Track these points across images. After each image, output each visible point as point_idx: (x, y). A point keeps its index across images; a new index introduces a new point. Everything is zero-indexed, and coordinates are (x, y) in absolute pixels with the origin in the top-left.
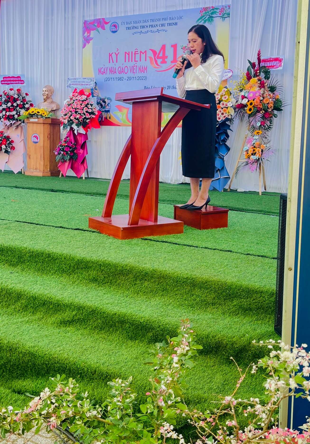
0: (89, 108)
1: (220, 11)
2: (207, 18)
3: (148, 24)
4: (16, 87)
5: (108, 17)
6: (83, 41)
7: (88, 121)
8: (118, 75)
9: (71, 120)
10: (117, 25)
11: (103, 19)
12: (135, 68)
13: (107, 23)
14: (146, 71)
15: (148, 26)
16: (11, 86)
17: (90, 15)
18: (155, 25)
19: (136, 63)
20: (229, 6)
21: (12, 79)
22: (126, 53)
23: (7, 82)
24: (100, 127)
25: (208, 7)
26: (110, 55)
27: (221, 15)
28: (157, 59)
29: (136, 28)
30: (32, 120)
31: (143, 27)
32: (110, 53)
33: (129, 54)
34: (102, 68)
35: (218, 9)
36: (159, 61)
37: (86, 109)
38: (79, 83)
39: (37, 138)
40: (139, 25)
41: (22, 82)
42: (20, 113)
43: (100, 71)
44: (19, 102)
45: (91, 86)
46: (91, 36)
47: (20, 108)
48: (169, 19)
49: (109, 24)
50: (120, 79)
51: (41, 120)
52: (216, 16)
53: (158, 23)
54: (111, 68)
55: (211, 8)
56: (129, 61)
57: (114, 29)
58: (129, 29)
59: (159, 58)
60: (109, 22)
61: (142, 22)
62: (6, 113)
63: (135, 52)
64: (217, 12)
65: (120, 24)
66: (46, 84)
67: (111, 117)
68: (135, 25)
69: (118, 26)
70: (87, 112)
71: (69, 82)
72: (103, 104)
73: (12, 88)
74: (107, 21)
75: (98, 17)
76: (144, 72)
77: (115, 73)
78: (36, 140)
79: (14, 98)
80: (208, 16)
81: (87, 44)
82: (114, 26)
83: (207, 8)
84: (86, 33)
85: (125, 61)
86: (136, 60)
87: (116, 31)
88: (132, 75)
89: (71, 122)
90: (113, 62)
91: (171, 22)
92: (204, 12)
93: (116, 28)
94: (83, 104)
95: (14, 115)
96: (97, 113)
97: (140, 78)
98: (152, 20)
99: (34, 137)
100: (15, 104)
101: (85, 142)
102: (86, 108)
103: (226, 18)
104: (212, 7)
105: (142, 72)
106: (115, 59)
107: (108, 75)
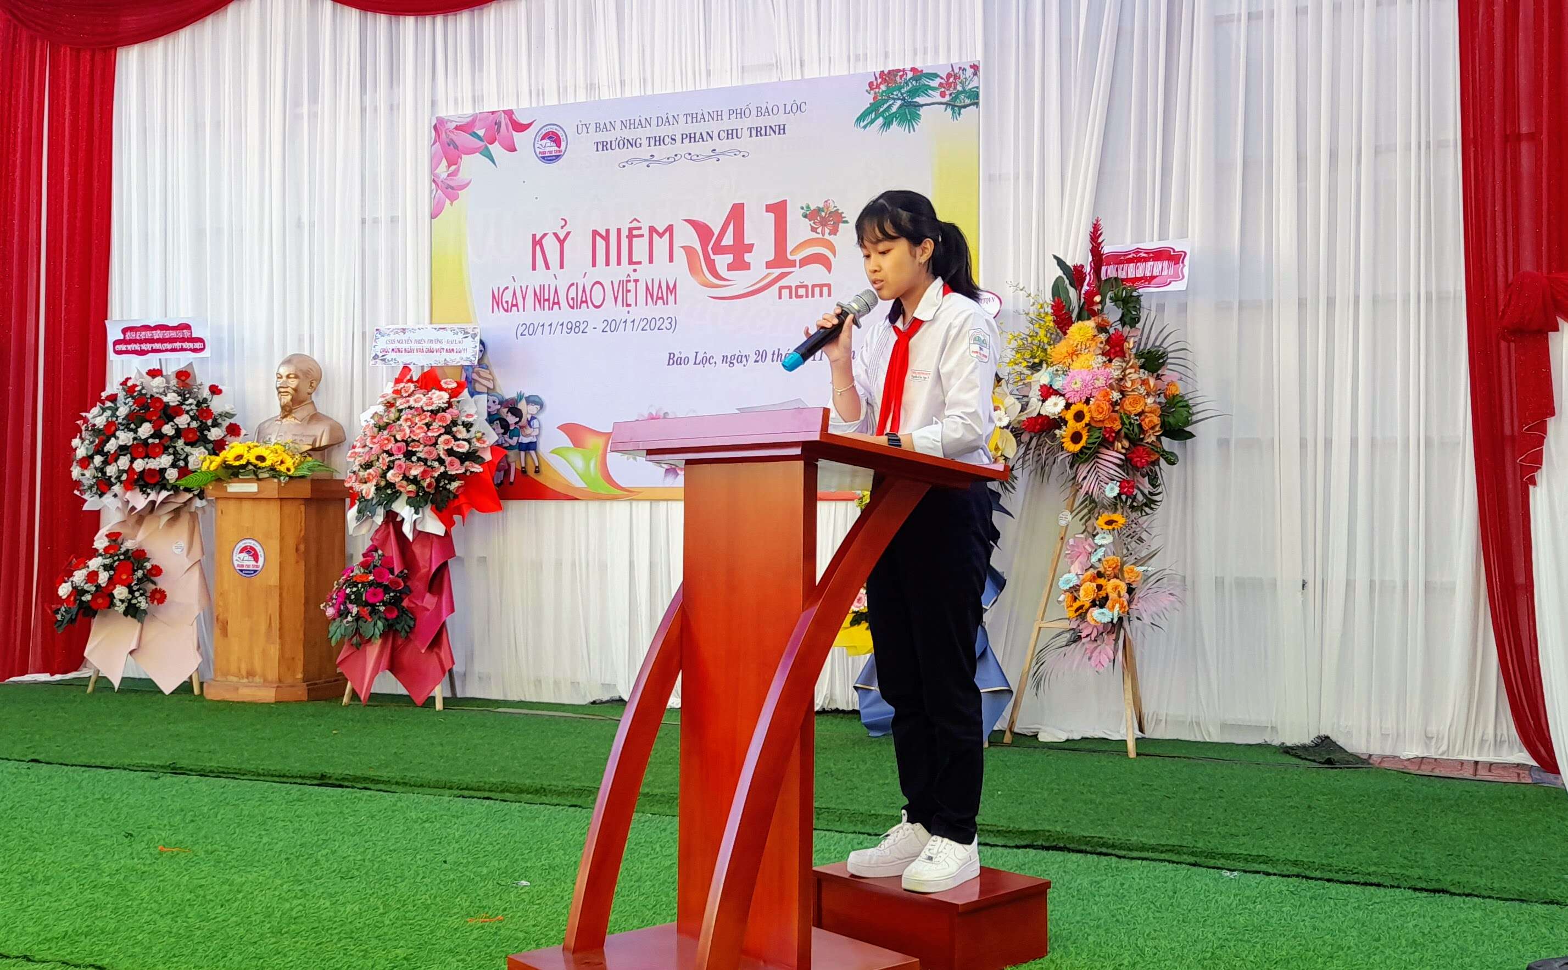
0: (459, 436)
1: (941, 85)
2: (894, 109)
3: (678, 130)
4: (174, 362)
5: (525, 104)
6: (431, 191)
7: (454, 485)
8: (564, 314)
9: (390, 485)
10: (560, 133)
11: (509, 113)
12: (631, 286)
13: (520, 128)
14: (671, 298)
15: (679, 138)
16: (152, 361)
17: (456, 100)
18: (705, 135)
19: (635, 271)
20: (975, 68)
21: (158, 334)
22: (595, 233)
23: (136, 347)
24: (500, 508)
25: (899, 71)
26: (537, 242)
27: (947, 98)
28: (713, 257)
29: (633, 144)
30: (235, 488)
31: (659, 141)
32: (534, 236)
33: (606, 238)
34: (507, 288)
35: (936, 75)
36: (722, 262)
37: (447, 442)
38: (419, 346)
39: (256, 557)
40: (641, 134)
41: (197, 344)
42: (187, 464)
43: (497, 300)
44: (183, 421)
45: (464, 355)
46: (463, 175)
47: (186, 444)
48: (754, 112)
49: (531, 132)
50: (574, 328)
51: (272, 488)
52: (929, 100)
53: (714, 127)
54: (542, 288)
55: (910, 75)
56: (607, 264)
57: (550, 147)
58: (605, 146)
59: (719, 249)
60: (530, 125)
61: (654, 122)
62: (132, 462)
63: (631, 230)
64: (933, 89)
65: (571, 132)
66: (290, 353)
67: (543, 469)
68: (629, 134)
69: (563, 137)
70: (450, 452)
71: (382, 343)
72: (512, 420)
73: (158, 367)
74: (524, 121)
75: (491, 105)
76: (666, 303)
77: (556, 307)
78: (254, 563)
79: (166, 406)
80: (899, 103)
81: (448, 202)
82: (549, 138)
83: (894, 73)
84: (444, 163)
85: (594, 265)
86: (634, 260)
87: (558, 157)
88: (619, 312)
89: (388, 492)
90: (548, 267)
91: (762, 122)
92: (883, 87)
93: (559, 145)
94: (436, 425)
95: (163, 471)
96: (488, 457)
97: (650, 324)
98: (693, 117)
99: (241, 552)
100: (168, 429)
101: (445, 564)
102: (448, 437)
103: (965, 107)
104: (913, 70)
105: (660, 302)
106: (553, 258)
107: (530, 314)
